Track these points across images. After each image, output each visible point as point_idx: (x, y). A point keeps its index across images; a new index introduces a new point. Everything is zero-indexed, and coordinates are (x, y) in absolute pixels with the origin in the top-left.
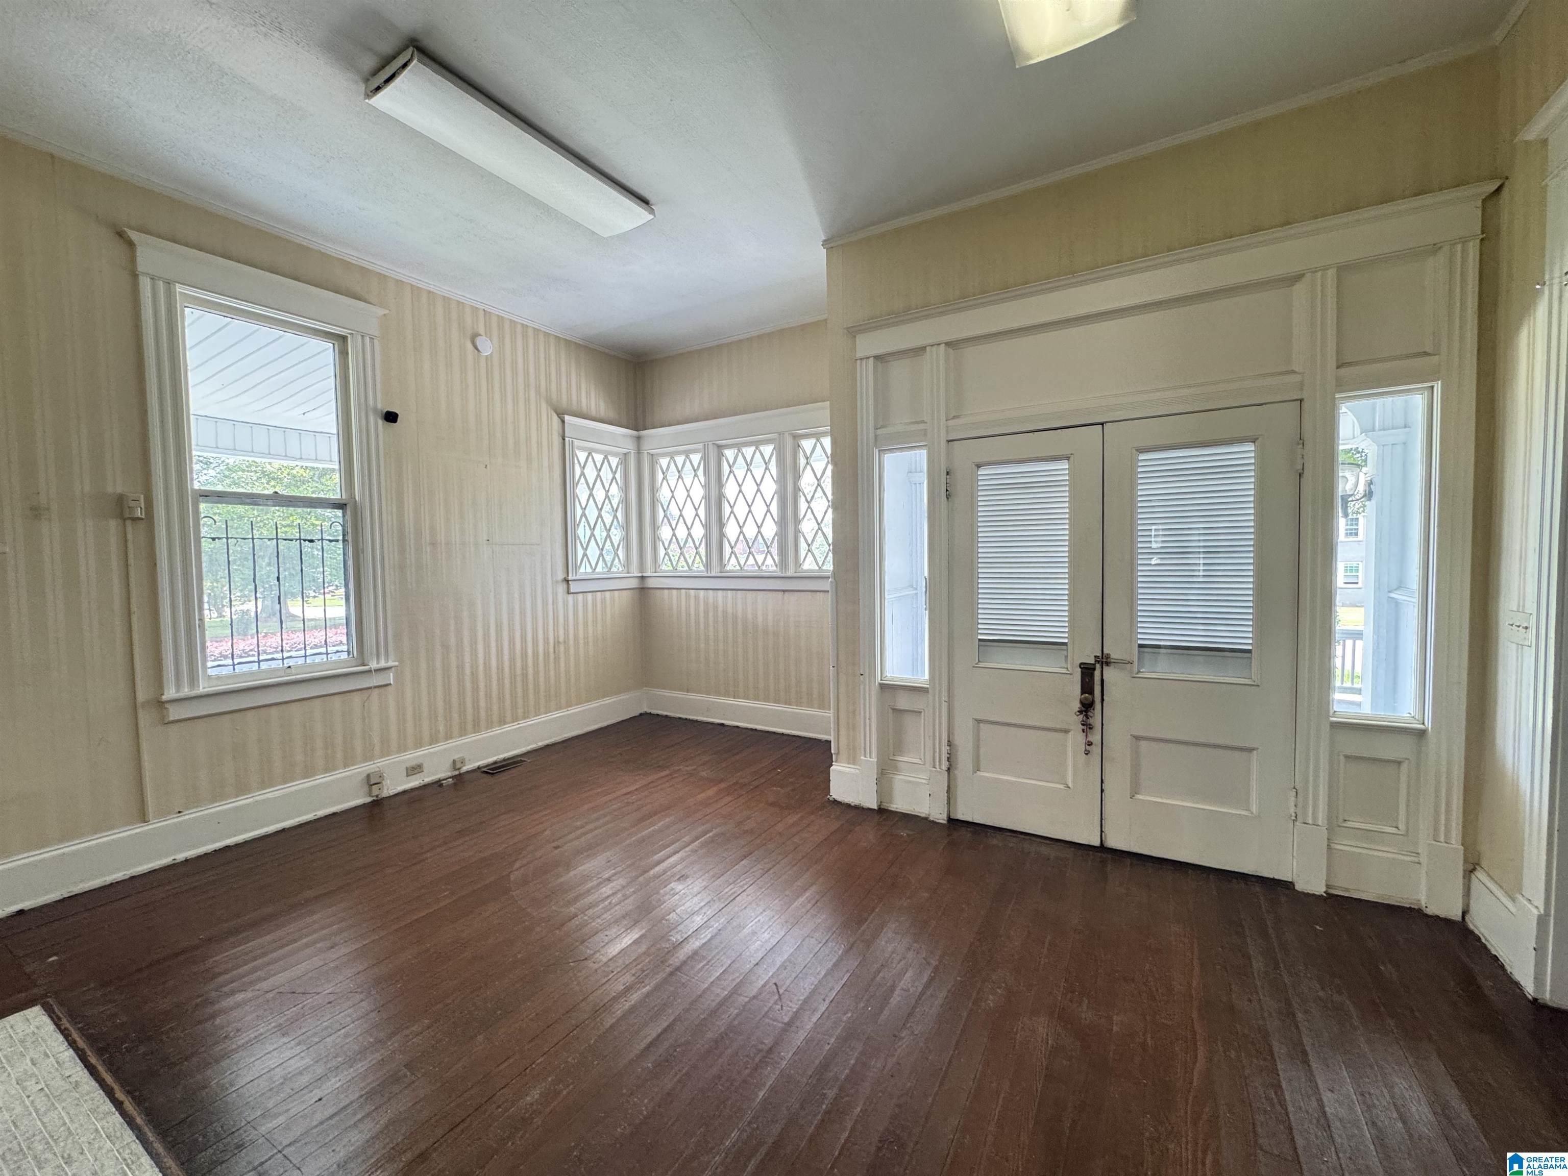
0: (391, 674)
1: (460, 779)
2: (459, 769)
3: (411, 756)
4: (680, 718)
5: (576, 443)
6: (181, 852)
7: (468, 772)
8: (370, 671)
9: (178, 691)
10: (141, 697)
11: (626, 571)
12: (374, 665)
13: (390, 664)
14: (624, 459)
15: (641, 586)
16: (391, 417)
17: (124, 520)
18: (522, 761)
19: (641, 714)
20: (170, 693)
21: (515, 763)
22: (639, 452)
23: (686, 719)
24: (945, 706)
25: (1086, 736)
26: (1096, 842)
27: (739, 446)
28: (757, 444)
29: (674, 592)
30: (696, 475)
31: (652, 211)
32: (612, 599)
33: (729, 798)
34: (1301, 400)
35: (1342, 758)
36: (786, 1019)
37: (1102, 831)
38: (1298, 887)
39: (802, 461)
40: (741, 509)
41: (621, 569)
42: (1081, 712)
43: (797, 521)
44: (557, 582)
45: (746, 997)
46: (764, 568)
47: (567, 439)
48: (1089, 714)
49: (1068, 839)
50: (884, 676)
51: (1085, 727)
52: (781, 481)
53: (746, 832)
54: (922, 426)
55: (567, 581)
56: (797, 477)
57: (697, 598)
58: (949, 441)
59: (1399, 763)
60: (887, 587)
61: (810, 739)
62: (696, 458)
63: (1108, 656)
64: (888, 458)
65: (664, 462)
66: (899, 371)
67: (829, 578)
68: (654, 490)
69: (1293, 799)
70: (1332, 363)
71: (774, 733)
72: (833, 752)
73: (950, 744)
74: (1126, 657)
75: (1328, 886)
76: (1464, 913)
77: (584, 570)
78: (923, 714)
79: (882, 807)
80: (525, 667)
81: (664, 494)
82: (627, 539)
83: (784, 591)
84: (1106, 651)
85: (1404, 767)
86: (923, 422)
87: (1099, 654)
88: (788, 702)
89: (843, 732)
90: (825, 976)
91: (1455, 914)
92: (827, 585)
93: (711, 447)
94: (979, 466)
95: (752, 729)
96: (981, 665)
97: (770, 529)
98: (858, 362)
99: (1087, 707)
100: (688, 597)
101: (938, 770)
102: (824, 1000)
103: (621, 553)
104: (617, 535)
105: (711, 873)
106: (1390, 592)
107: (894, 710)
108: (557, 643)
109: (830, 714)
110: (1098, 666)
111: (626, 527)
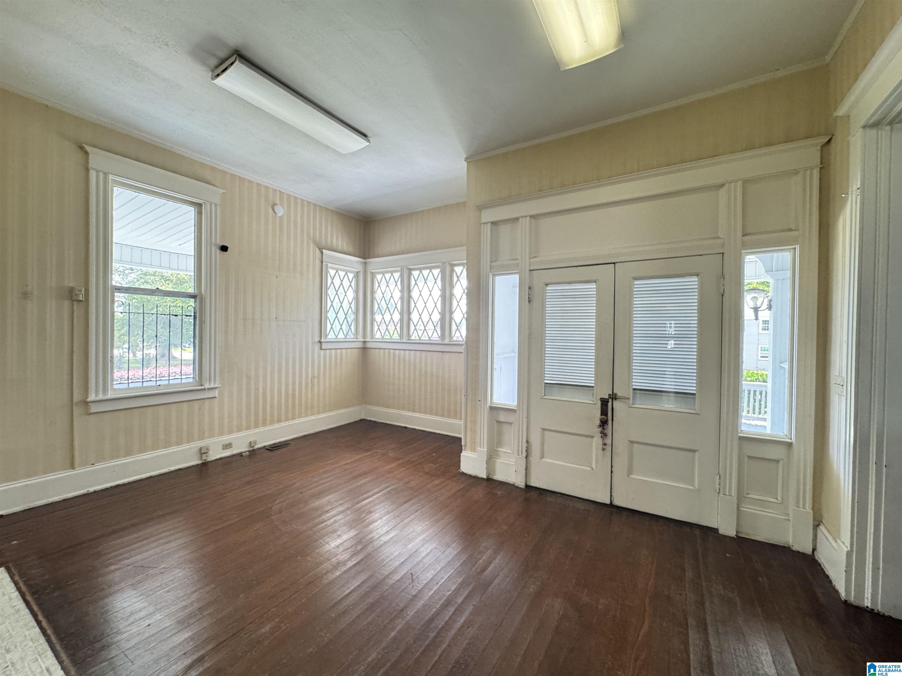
0: (217, 392)
1: (253, 453)
2: (253, 447)
3: (226, 439)
4: (382, 423)
5: (329, 265)
6: (92, 486)
7: (258, 449)
8: (204, 389)
9: (96, 396)
10: (75, 400)
11: (355, 337)
12: (207, 386)
13: (216, 386)
14: (357, 275)
15: (364, 347)
16: (224, 249)
17: (73, 301)
18: (289, 444)
19: (361, 420)
20: (92, 397)
21: (286, 444)
22: (365, 272)
23: (385, 423)
24: (525, 420)
25: (603, 440)
26: (608, 502)
27: (420, 269)
28: (431, 268)
29: (382, 350)
30: (396, 285)
31: (368, 141)
32: (346, 353)
33: (402, 469)
34: (723, 254)
35: (746, 457)
36: (414, 594)
37: (611, 496)
38: (721, 532)
39: (455, 279)
40: (420, 305)
41: (352, 337)
42: (600, 426)
43: (451, 313)
44: (315, 343)
45: (393, 580)
46: (432, 338)
47: (324, 263)
48: (605, 427)
49: (592, 499)
50: (492, 402)
51: (602, 435)
52: (443, 290)
53: (409, 488)
54: (516, 262)
55: (320, 342)
56: (452, 287)
57: (394, 354)
58: (530, 270)
59: (778, 461)
60: (496, 351)
61: (454, 437)
62: (397, 275)
63: (616, 395)
64: (497, 278)
65: (379, 277)
66: (504, 230)
67: (463, 345)
68: (373, 292)
69: (718, 480)
70: (739, 233)
71: (435, 433)
72: (463, 444)
73: (527, 442)
74: (626, 395)
75: (737, 532)
76: (814, 550)
77: (331, 336)
78: (513, 424)
79: (489, 477)
80: (294, 390)
81: (378, 295)
82: (356, 320)
83: (443, 352)
84: (615, 392)
85: (781, 464)
86: (517, 259)
87: (611, 393)
88: (443, 416)
89: (469, 433)
91: (808, 550)
92: (462, 349)
93: (405, 270)
94: (547, 285)
95: (422, 431)
96: (546, 397)
97: (436, 317)
98: (482, 225)
99: (604, 423)
100: (389, 353)
101: (521, 457)
103: (353, 328)
104: (351, 317)
105: (386, 510)
106: (781, 363)
107: (498, 422)
108: (313, 377)
109: (462, 422)
110: (610, 400)
111: (357, 313)
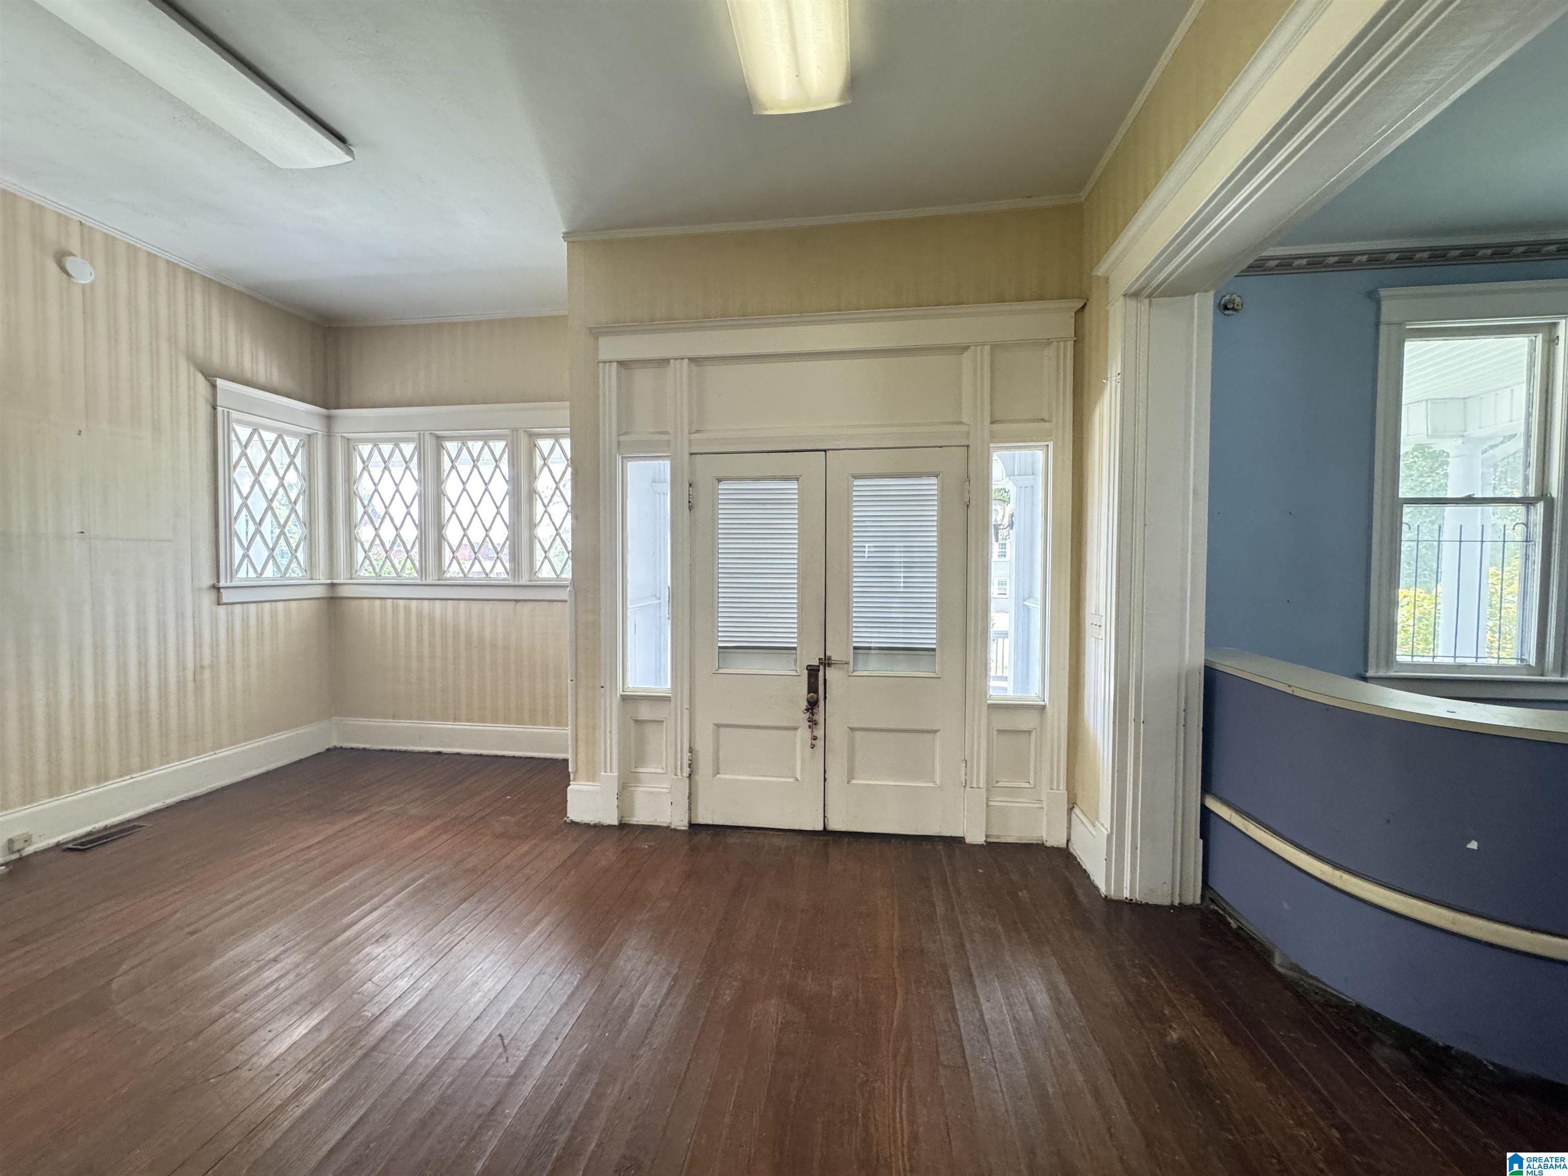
1: (22, 865)
2: (21, 850)
4: (383, 750)
5: (234, 414)
7: (38, 853)
11: (308, 576)
14: (308, 441)
15: (331, 595)
18: (134, 828)
19: (328, 750)
21: (125, 830)
22: (329, 436)
23: (391, 751)
24: (686, 713)
25: (812, 732)
26: (820, 827)
27: (463, 440)
28: (486, 439)
29: (377, 602)
30: (407, 468)
31: (350, 152)
32: (288, 611)
33: (444, 837)
34: (968, 446)
35: (995, 732)
36: (513, 1072)
37: (825, 817)
38: (968, 840)
39: (539, 462)
40: (465, 510)
41: (300, 575)
42: (807, 710)
43: (532, 525)
44: (200, 590)
45: (464, 1059)
46: (492, 575)
47: (219, 409)
48: (814, 711)
49: (797, 828)
50: (626, 687)
51: (811, 724)
52: (514, 482)
53: (468, 870)
54: (665, 437)
55: (216, 588)
56: (532, 476)
57: (407, 610)
58: (691, 454)
59: (1030, 732)
60: (630, 596)
61: (546, 759)
62: (408, 448)
63: (830, 658)
64: (631, 466)
65: (365, 449)
66: (643, 379)
67: (568, 586)
68: (350, 480)
69: (964, 769)
70: (987, 420)
71: (503, 757)
72: (570, 770)
73: (691, 750)
74: (845, 659)
75: (987, 836)
76: (1068, 841)
77: (244, 574)
78: (664, 724)
79: (623, 822)
80: (144, 702)
81: (364, 487)
82: (310, 540)
83: (516, 601)
84: (828, 654)
85: (1033, 733)
86: (666, 433)
87: (822, 657)
88: (520, 722)
89: (581, 748)
90: (559, 1011)
91: (1062, 843)
92: (564, 595)
93: (428, 438)
94: (719, 480)
95: (476, 755)
96: (721, 671)
97: (500, 534)
98: (601, 365)
99: (812, 705)
100: (395, 609)
101: (680, 777)
102: (557, 1039)
103: (301, 555)
104: (296, 532)
105: (421, 926)
106: (1024, 600)
107: (636, 721)
108: (199, 669)
109: (568, 731)
110: (822, 668)
111: (310, 523)
